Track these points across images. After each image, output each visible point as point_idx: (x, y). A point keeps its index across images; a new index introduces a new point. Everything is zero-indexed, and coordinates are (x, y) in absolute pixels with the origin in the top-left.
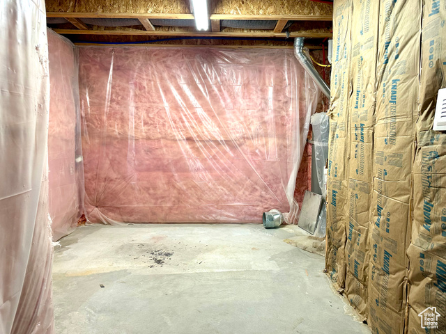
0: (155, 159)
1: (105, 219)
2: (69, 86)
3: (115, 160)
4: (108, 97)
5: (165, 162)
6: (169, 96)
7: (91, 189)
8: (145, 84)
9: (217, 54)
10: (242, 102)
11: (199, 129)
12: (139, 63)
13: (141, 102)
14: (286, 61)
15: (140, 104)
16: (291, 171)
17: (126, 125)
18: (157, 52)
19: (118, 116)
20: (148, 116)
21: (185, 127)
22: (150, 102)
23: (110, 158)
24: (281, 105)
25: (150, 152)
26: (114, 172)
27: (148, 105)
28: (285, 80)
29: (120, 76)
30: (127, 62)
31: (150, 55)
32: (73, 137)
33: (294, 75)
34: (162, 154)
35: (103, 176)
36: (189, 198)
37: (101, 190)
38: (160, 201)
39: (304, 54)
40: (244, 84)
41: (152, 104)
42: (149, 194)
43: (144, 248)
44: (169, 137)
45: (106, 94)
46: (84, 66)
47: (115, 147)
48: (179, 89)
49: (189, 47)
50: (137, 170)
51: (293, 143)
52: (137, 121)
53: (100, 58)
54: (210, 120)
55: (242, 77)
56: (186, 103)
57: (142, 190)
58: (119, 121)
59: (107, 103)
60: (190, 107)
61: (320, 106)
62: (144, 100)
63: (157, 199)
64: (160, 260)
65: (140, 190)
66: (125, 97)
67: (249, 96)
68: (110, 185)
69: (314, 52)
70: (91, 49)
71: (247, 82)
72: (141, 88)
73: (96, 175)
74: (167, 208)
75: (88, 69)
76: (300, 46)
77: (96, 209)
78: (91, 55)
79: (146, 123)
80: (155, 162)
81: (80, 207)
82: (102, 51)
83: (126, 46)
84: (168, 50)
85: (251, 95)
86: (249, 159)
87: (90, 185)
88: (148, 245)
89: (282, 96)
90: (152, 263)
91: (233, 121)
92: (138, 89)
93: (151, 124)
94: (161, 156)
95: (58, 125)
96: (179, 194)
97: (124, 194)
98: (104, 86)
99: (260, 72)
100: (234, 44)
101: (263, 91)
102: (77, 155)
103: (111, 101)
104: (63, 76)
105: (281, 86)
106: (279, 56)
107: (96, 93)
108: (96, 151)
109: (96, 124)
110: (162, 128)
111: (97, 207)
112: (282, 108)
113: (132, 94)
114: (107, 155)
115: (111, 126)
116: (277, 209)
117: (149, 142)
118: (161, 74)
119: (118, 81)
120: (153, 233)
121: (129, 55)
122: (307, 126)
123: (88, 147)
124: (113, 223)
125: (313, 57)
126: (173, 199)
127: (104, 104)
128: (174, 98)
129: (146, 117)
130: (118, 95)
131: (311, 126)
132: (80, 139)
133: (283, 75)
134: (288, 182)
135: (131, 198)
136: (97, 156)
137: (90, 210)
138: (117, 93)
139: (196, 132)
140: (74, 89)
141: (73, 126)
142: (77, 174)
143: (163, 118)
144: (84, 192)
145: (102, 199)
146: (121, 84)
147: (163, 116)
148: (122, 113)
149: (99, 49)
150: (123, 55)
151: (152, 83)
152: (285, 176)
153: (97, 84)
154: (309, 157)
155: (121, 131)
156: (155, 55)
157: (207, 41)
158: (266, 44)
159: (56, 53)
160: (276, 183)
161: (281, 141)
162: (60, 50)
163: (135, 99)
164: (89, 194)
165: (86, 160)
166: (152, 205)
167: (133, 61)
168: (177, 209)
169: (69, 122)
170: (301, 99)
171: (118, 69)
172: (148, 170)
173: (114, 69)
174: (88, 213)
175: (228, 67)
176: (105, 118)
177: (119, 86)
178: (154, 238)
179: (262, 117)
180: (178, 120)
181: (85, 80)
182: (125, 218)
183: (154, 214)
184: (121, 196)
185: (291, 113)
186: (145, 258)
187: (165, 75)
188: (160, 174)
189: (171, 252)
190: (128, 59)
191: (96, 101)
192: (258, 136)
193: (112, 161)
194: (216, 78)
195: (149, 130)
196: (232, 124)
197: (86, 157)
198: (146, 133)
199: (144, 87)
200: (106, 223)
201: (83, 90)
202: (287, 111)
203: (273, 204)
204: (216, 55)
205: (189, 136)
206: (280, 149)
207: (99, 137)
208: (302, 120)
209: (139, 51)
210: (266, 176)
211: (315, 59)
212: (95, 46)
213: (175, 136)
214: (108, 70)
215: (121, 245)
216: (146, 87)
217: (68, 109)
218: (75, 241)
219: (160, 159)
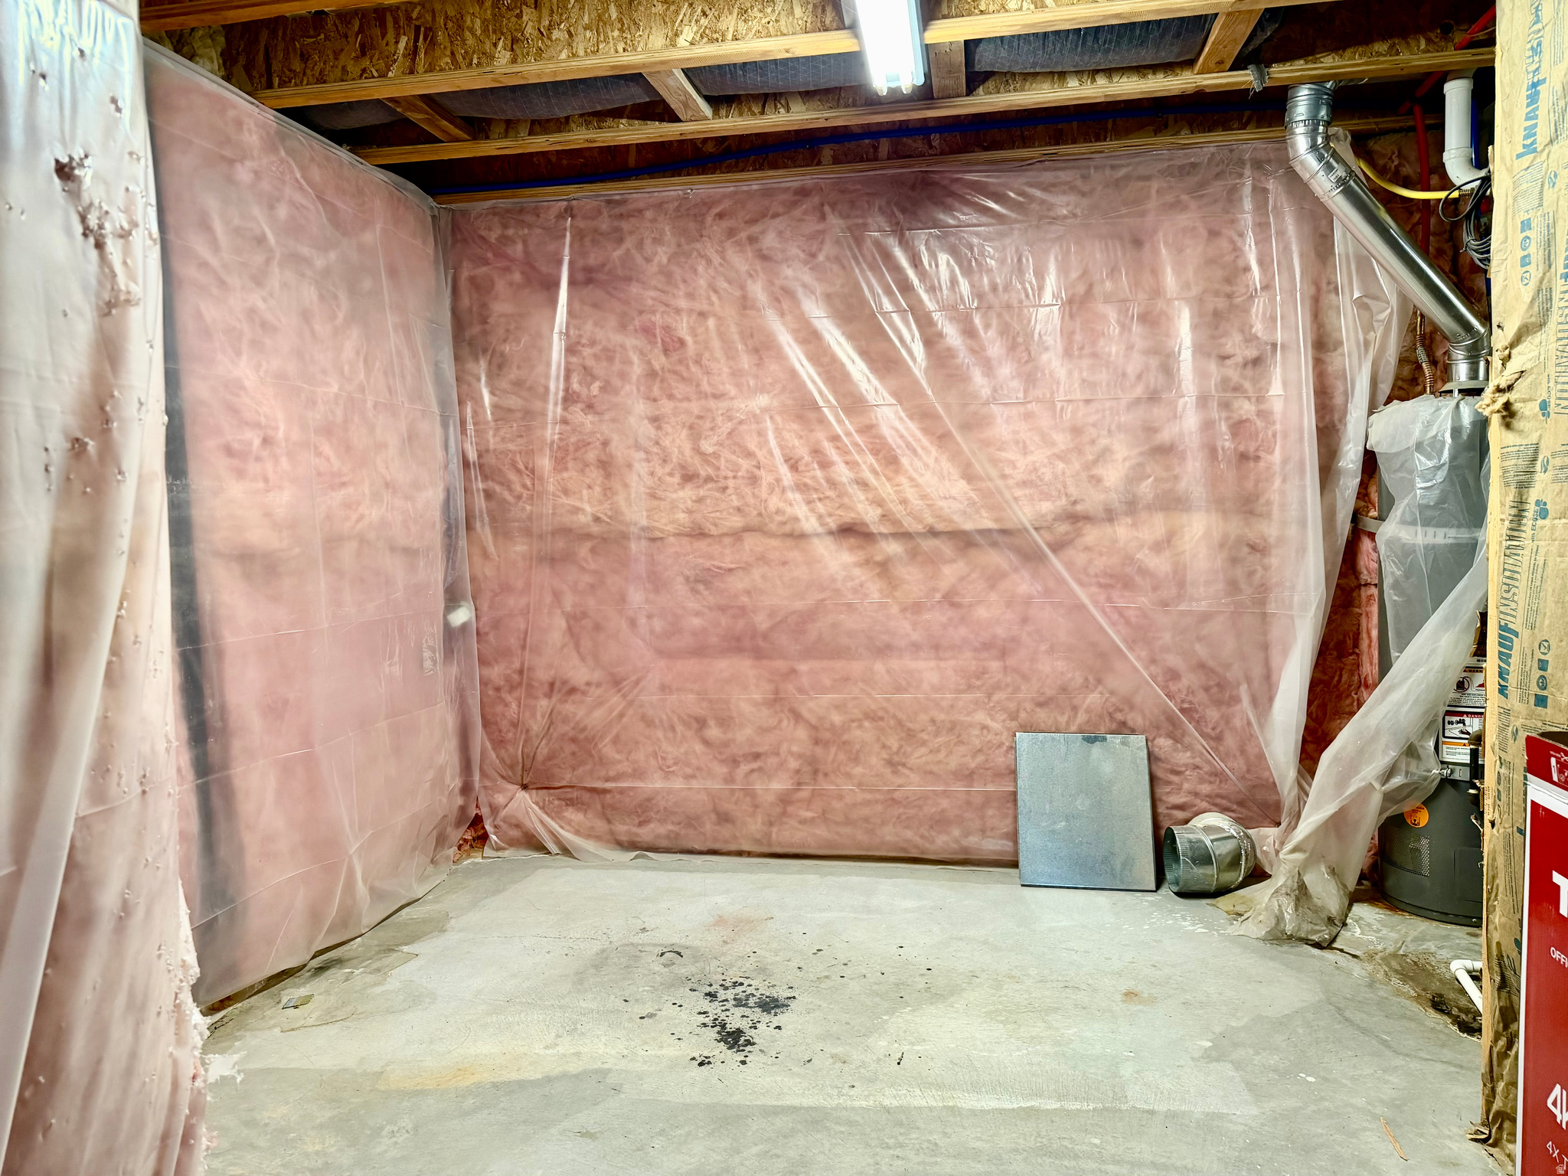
0: (722, 609)
1: (552, 833)
2: (414, 355)
3: (585, 615)
4: (555, 386)
5: (762, 622)
6: (773, 367)
7: (504, 725)
8: (683, 329)
9: (955, 187)
10: (1061, 373)
11: (886, 490)
12: (660, 250)
13: (671, 397)
14: (1247, 190)
15: (666, 406)
16: (1285, 652)
17: (617, 486)
18: (726, 205)
19: (591, 456)
20: (697, 451)
21: (832, 483)
22: (702, 395)
23: (568, 608)
24: (1234, 375)
25: (707, 584)
26: (583, 659)
27: (695, 407)
28: (1247, 269)
29: (595, 306)
30: (617, 254)
31: (699, 219)
32: (435, 538)
33: (1286, 250)
34: (748, 593)
35: (543, 675)
36: (856, 759)
37: (537, 725)
38: (744, 768)
39: (1335, 155)
40: (1070, 301)
41: (712, 403)
42: (706, 743)
43: (684, 968)
44: (773, 527)
45: (547, 376)
46: (472, 280)
47: (583, 569)
48: (810, 338)
49: (848, 173)
50: (661, 653)
51: (1293, 531)
52: (659, 471)
53: (525, 243)
54: (931, 453)
55: (1063, 269)
56: (835, 392)
57: (679, 728)
58: (595, 475)
59: (554, 409)
60: (853, 403)
61: (1407, 371)
62: (680, 389)
63: (734, 762)
64: (739, 1032)
65: (673, 728)
66: (616, 382)
67: (1094, 343)
68: (569, 708)
69: (1375, 146)
70: (494, 211)
71: (1081, 289)
72: (673, 345)
73: (521, 672)
74: (771, 798)
75: (482, 288)
76: (1313, 122)
77: (522, 795)
78: (493, 236)
79: (688, 478)
80: (724, 620)
81: (466, 789)
82: (529, 218)
83: (613, 190)
84: (767, 193)
85: (1102, 342)
86: (1096, 603)
87: (499, 708)
88: (697, 956)
89: (1237, 338)
90: (708, 1043)
91: (1025, 451)
92: (658, 350)
93: (709, 479)
94: (745, 599)
95: (376, 497)
96: (817, 742)
97: (616, 741)
98: (541, 348)
99: (1138, 243)
100: (1026, 142)
101: (1153, 320)
102: (453, 599)
103: (565, 400)
104: (391, 320)
105: (1230, 296)
106: (1218, 176)
107: (513, 374)
108: (520, 584)
109: (518, 488)
110: (748, 490)
111: (525, 787)
112: (1237, 389)
113: (637, 369)
114: (557, 596)
115: (566, 492)
116: (1224, 810)
117: (702, 545)
118: (743, 287)
119: (589, 327)
120: (721, 900)
121: (625, 225)
122: (1350, 459)
123: (489, 571)
124: (579, 849)
125: (1372, 163)
126: (793, 764)
127: (544, 414)
128: (793, 374)
129: (688, 452)
130: (588, 374)
131: (1370, 461)
132: (463, 543)
133: (1237, 250)
134: (1271, 699)
135: (640, 756)
136: (523, 601)
137: (500, 799)
138: (587, 371)
139: (879, 502)
140: (436, 364)
141: (432, 497)
142: (454, 670)
143: (750, 455)
144: (478, 734)
145: (540, 757)
146: (600, 334)
147: (752, 444)
148: (605, 444)
149: (521, 211)
150: (605, 225)
151: (711, 322)
152: (1257, 671)
153: (518, 341)
154: (1365, 593)
155: (602, 512)
156: (720, 216)
157: (916, 144)
158: (1160, 128)
159: (368, 237)
160: (1218, 703)
161: (1235, 527)
162: (378, 227)
163: (650, 388)
164: (499, 743)
165: (484, 619)
166: (717, 785)
167: (640, 245)
168: (809, 801)
169: (416, 486)
170: (1322, 344)
171: (589, 281)
172: (700, 651)
173: (572, 283)
174: (494, 810)
175: (1001, 235)
176: (545, 463)
177: (593, 343)
178: (720, 921)
179: (1150, 430)
180: (807, 458)
181: (476, 329)
182: (622, 829)
183: (724, 818)
184: (608, 750)
185: (1277, 407)
186: (684, 1015)
187: (758, 290)
188: (744, 666)
189: (782, 993)
190: (620, 241)
191: (513, 402)
192: (1132, 506)
193: (575, 620)
194: (954, 282)
195: (700, 500)
196: (1022, 463)
197: (485, 607)
198: (690, 512)
199: (682, 342)
200: (553, 847)
201: (470, 366)
202: (1260, 400)
203: (1205, 789)
204: (951, 194)
205: (848, 517)
206: (1234, 561)
207: (527, 532)
208: (1328, 434)
209: (660, 206)
210: (1174, 675)
211: (1381, 172)
212: (503, 201)
213: (796, 519)
214: (556, 284)
215: (596, 947)
216: (689, 339)
217: (411, 438)
218: (437, 926)
219: (743, 610)
